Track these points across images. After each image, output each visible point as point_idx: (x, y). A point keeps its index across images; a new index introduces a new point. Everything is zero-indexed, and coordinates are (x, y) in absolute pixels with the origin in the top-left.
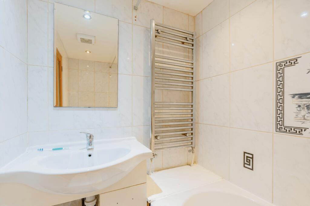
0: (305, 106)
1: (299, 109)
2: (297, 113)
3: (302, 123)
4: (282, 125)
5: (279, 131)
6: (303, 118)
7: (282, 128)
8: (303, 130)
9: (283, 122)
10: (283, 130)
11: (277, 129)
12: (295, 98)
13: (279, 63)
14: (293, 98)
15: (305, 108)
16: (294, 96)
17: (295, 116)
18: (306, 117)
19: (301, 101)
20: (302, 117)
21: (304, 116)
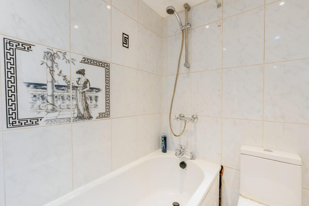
0: (40, 96)
1: (34, 99)
2: (33, 103)
3: (38, 113)
4: (15, 119)
5: (12, 126)
6: (39, 108)
7: (16, 122)
8: (39, 119)
9: (17, 114)
10: (17, 124)
11: (9, 125)
12: (30, 87)
13: (8, 40)
14: (28, 88)
15: (40, 98)
16: (29, 85)
17: (31, 107)
18: (41, 107)
19: (37, 91)
20: (37, 106)
21: (40, 106)
